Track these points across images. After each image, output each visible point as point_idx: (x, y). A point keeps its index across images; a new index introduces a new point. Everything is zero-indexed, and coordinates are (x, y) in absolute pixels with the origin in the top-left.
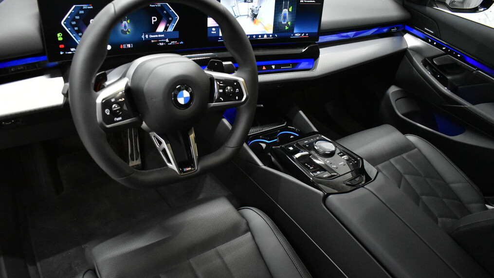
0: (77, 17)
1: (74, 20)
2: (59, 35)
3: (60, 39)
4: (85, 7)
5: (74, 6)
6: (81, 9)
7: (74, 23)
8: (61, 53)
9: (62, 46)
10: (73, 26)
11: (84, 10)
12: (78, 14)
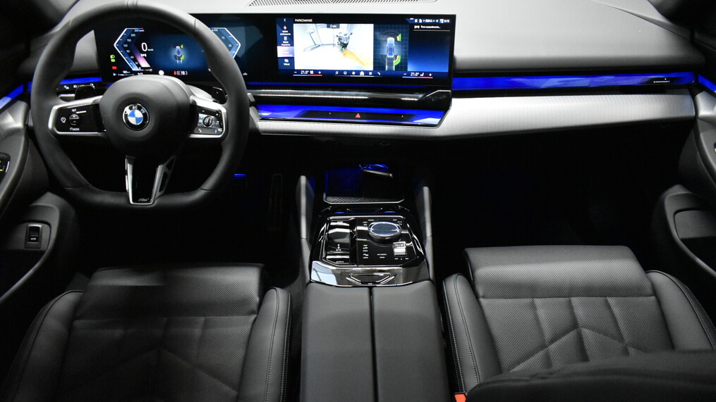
0: (129, 40)
1: (126, 42)
2: (111, 57)
3: (113, 60)
4: (136, 30)
5: (126, 29)
6: (133, 32)
7: (126, 46)
8: (114, 75)
9: (114, 68)
10: (125, 49)
11: (136, 33)
12: (130, 37)
